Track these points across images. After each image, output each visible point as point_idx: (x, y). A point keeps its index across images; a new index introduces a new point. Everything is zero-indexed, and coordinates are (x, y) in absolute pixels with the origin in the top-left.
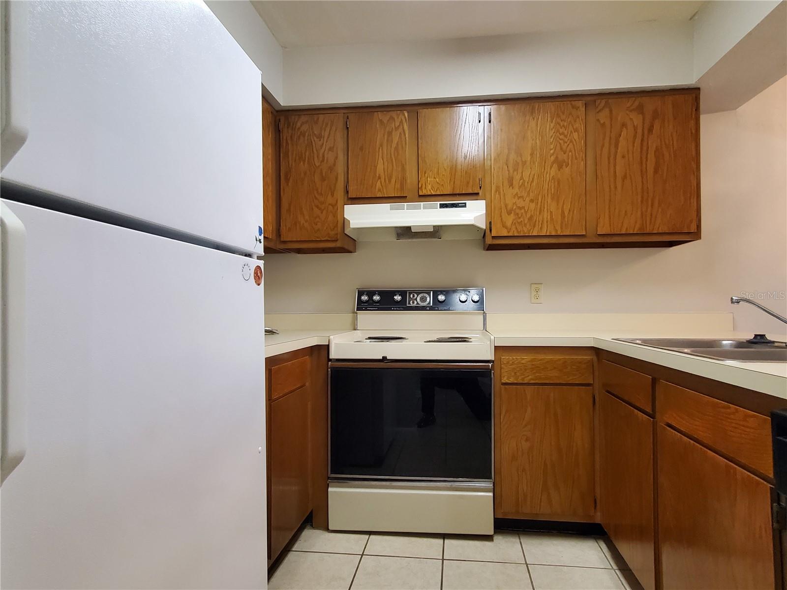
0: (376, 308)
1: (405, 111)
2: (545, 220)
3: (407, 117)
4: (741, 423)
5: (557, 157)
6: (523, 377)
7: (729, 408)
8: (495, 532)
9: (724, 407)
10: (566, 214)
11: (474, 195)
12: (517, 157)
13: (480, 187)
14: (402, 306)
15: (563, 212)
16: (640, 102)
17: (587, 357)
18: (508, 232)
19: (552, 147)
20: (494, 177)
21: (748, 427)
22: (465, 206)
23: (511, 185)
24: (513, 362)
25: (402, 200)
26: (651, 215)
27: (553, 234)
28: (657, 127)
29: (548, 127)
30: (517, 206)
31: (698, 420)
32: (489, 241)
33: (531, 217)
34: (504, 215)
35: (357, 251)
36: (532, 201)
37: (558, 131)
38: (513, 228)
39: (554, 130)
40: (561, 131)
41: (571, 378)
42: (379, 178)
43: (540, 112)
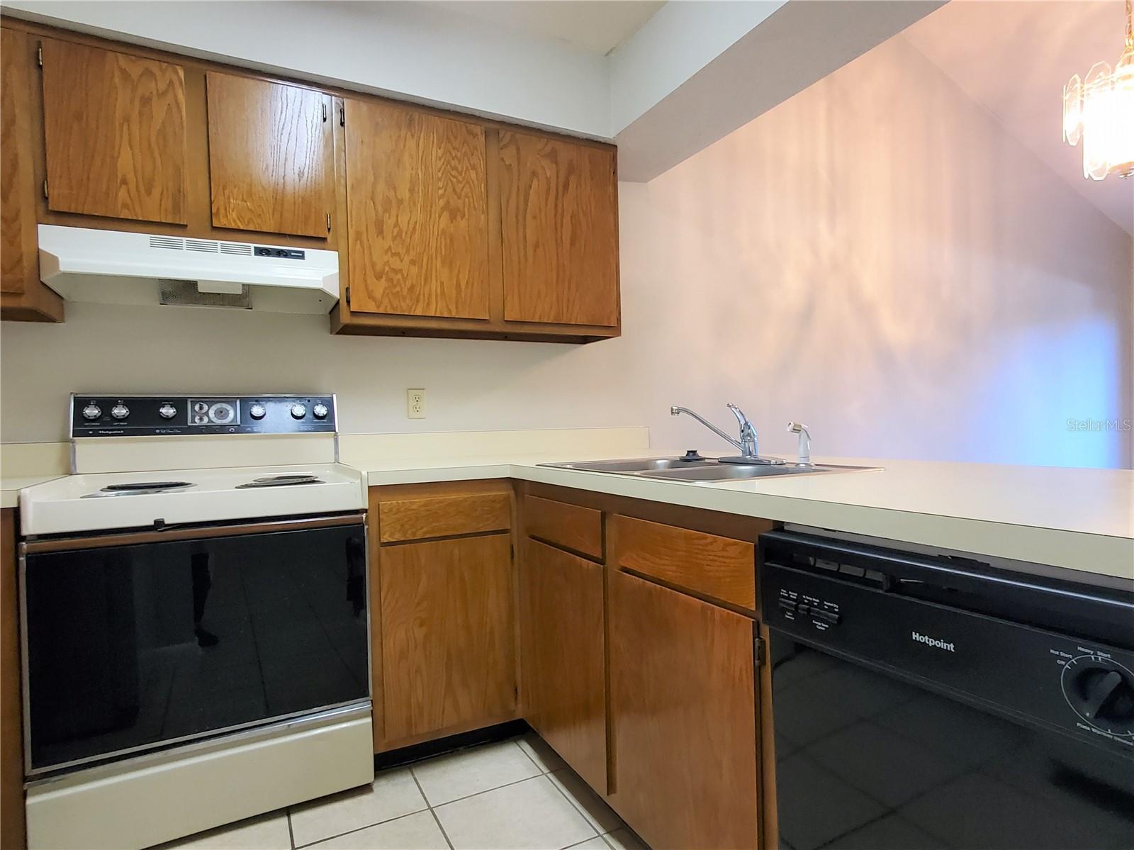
0: (118, 430)
1: (178, 67)
2: (434, 293)
3: (183, 79)
4: (720, 554)
5: (448, 202)
6: (414, 530)
7: (706, 538)
8: (376, 776)
9: (699, 538)
10: (463, 287)
11: (318, 241)
12: (389, 189)
13: (329, 229)
14: (179, 426)
15: (458, 285)
16: (553, 148)
17: (502, 493)
18: (378, 307)
19: (441, 184)
20: (351, 217)
21: (727, 557)
22: (302, 257)
23: (380, 232)
24: (398, 509)
25: (180, 231)
26: (568, 300)
27: (446, 315)
28: (572, 186)
29: (434, 153)
30: (390, 267)
31: (667, 558)
32: (345, 318)
33: (412, 288)
34: (371, 280)
35: (66, 319)
36: (413, 262)
37: (449, 163)
38: (386, 301)
39: (442, 160)
40: (453, 163)
41: (481, 525)
42: (124, 182)
43: (422, 127)
